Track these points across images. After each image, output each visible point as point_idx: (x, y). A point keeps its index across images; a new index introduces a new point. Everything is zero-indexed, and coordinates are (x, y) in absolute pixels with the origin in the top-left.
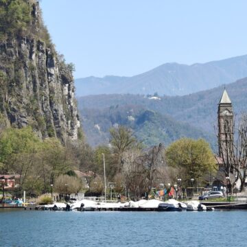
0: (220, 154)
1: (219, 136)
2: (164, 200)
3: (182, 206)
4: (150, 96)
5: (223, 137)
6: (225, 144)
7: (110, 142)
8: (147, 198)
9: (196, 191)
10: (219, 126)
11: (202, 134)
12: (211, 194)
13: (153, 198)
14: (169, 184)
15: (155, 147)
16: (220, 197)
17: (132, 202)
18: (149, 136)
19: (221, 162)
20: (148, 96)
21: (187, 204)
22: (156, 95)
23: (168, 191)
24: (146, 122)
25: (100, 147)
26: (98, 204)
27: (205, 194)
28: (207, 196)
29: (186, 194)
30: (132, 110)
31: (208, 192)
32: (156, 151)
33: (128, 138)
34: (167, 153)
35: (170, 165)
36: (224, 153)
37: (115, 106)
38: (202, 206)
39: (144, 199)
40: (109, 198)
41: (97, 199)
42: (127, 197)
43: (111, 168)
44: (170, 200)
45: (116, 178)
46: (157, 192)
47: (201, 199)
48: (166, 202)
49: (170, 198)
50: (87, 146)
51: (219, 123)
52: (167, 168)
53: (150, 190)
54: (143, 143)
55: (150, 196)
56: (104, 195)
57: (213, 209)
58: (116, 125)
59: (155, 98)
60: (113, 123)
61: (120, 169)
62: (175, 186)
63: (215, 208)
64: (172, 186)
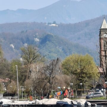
0: (101, 65)
1: (100, 53)
2: (61, 99)
3: (74, 103)
4: (51, 24)
5: (103, 53)
6: (104, 58)
7: (21, 57)
8: (48, 98)
9: (83, 92)
10: (100, 45)
11: (88, 51)
12: (95, 94)
13: (53, 97)
14: (64, 87)
15: (54, 60)
16: (101, 96)
17: (37, 100)
18: (50, 53)
19: (101, 71)
20: (49, 24)
21: (77, 102)
22: (54, 23)
23: (64, 92)
24: (48, 42)
25: (14, 61)
26: (13, 102)
27: (90, 95)
28: (92, 96)
29: (76, 94)
30: (37, 34)
31: (92, 93)
32: (54, 63)
33: (34, 54)
34: (63, 65)
35: (65, 73)
36: (104, 65)
37: (25, 31)
38: (88, 103)
39: (46, 98)
40: (21, 97)
41: (12, 98)
42: (34, 96)
43: (22, 76)
44: (65, 99)
45: (25, 83)
46: (56, 93)
47: (87, 98)
48: (62, 101)
49: (65, 97)
50: (5, 60)
51: (100, 43)
52: (63, 76)
53: (50, 92)
54: (45, 57)
55: (50, 96)
56: (17, 95)
57: (96, 105)
58: (26, 45)
59: (54, 25)
60: (23, 43)
61: (29, 76)
62: (69, 88)
63: (97, 104)
64: (66, 89)
